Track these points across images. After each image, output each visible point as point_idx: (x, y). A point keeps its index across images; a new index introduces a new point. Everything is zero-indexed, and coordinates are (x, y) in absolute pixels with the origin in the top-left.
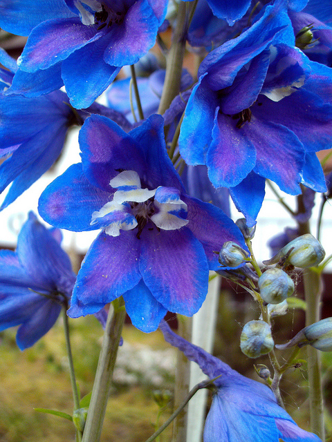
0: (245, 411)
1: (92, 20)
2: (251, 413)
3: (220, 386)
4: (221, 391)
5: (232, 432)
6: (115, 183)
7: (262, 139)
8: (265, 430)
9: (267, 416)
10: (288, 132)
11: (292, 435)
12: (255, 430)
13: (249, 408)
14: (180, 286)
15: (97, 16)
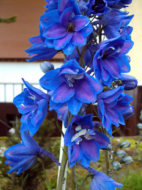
0: (104, 181)
1: (72, 86)
2: (106, 181)
3: (94, 175)
4: (95, 177)
5: (101, 187)
6: (77, 129)
7: (111, 113)
8: (111, 185)
9: (110, 181)
10: (117, 111)
11: (117, 185)
12: (108, 185)
13: (105, 180)
14: (92, 153)
15: (73, 84)
